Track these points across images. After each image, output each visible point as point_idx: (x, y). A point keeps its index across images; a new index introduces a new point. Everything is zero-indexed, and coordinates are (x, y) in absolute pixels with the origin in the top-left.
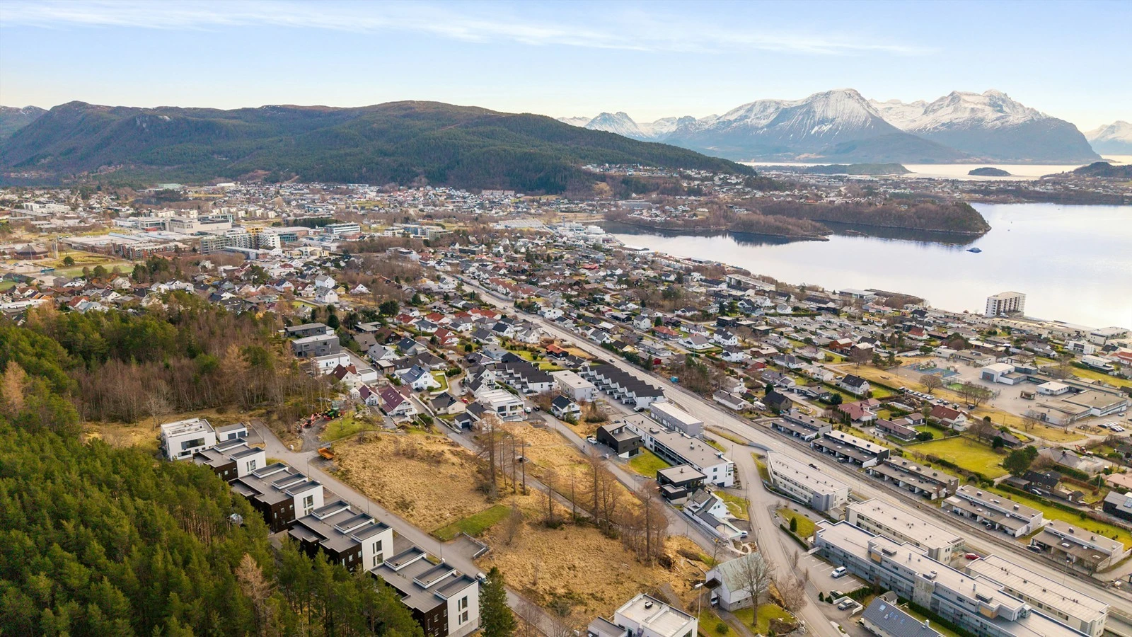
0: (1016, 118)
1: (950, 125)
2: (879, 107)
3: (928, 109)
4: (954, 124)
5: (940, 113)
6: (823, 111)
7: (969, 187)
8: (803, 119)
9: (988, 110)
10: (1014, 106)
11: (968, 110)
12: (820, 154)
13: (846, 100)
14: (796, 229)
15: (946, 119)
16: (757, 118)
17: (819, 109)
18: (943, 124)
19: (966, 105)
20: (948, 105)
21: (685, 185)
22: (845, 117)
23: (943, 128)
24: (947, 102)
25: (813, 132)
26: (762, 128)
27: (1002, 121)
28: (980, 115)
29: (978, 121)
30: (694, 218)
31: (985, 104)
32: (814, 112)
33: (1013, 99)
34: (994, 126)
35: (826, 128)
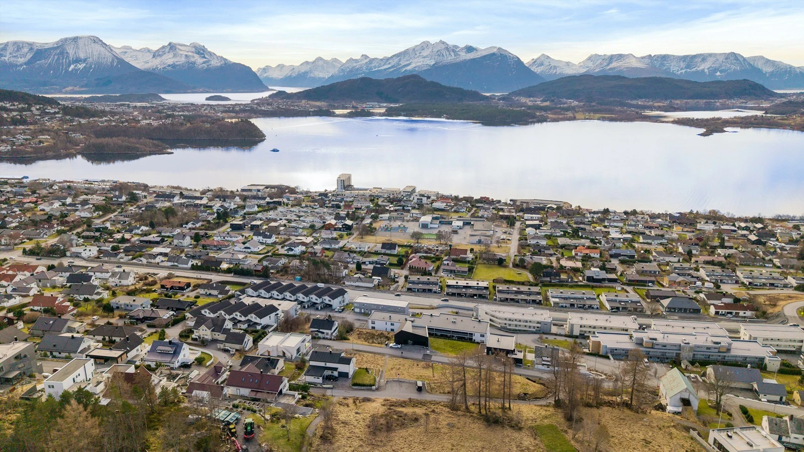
0: (215, 63)
1: (173, 66)
2: (118, 51)
3: (156, 54)
4: (177, 66)
5: (164, 57)
6: (75, 53)
7: (221, 109)
8: (58, 59)
9: (197, 57)
10: (211, 55)
11: (184, 56)
12: (82, 87)
13: (93, 44)
14: (141, 146)
15: (170, 61)
16: (14, 56)
17: (71, 50)
18: (169, 66)
19: (182, 52)
20: (169, 52)
21: (5, 116)
22: (95, 58)
23: (169, 68)
24: (167, 50)
25: (70, 69)
26: (21, 65)
27: (208, 64)
28: (192, 60)
29: (192, 63)
30: (42, 145)
31: (193, 52)
32: (67, 53)
33: (209, 50)
34: (203, 68)
35: (81, 66)
